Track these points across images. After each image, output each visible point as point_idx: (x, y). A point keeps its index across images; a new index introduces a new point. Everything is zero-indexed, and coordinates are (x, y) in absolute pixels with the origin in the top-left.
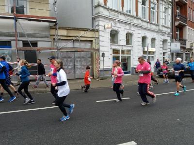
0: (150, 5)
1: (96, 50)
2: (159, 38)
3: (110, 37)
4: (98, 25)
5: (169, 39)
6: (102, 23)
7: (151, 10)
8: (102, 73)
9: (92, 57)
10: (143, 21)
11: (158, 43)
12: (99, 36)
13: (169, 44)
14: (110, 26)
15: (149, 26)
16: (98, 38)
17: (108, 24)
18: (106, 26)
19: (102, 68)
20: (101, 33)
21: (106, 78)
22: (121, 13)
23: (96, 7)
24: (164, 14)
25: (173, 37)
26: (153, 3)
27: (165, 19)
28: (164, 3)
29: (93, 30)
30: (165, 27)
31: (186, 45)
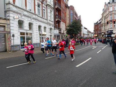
0: (42, 8)
1: (8, 32)
2: (48, 27)
3: (18, 24)
4: (9, 16)
5: (53, 28)
6: (12, 15)
7: (43, 11)
8: (13, 47)
9: (5, 37)
10: (39, 16)
11: (48, 30)
12: (10, 23)
13: (53, 30)
14: (17, 17)
15: (42, 20)
16: (9, 24)
17: (16, 16)
18: (15, 17)
19: (13, 44)
20: (11, 21)
21: (16, 51)
22: (25, 11)
23: (7, 4)
24: (50, 14)
25: (55, 27)
26: (44, 7)
27: (50, 17)
28: (50, 8)
29: (5, 19)
30: (51, 21)
31: (61, 31)
